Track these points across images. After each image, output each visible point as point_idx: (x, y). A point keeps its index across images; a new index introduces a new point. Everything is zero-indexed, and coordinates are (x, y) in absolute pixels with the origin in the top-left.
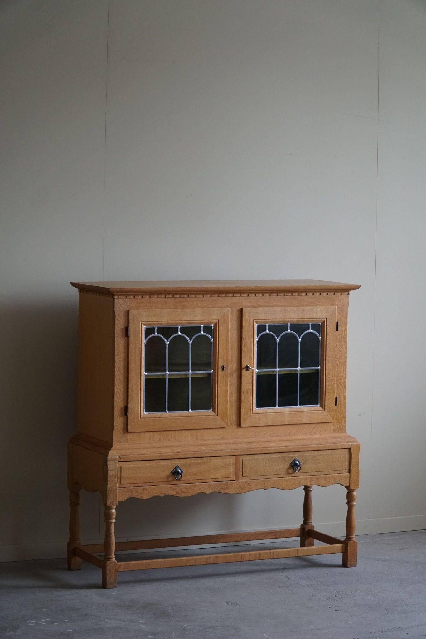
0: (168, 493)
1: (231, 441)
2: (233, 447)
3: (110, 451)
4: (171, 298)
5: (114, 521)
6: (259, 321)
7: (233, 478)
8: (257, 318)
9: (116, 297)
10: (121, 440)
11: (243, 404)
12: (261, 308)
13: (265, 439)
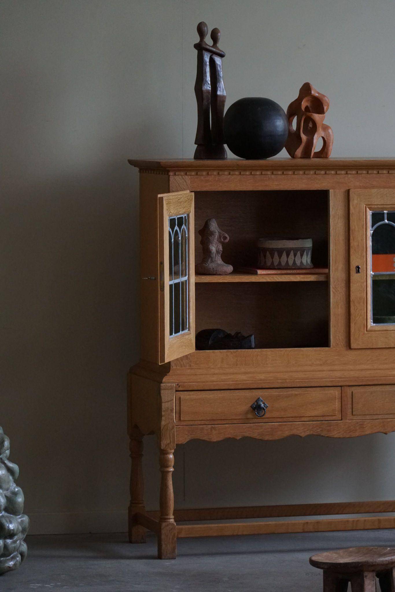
0: (247, 434)
1: (336, 367)
2: (338, 374)
3: (166, 376)
4: (248, 175)
5: (172, 469)
6: (373, 206)
7: (339, 416)
8: (369, 203)
9: (171, 174)
10: (182, 363)
11: (352, 317)
12: (376, 190)
13: (386, 366)
